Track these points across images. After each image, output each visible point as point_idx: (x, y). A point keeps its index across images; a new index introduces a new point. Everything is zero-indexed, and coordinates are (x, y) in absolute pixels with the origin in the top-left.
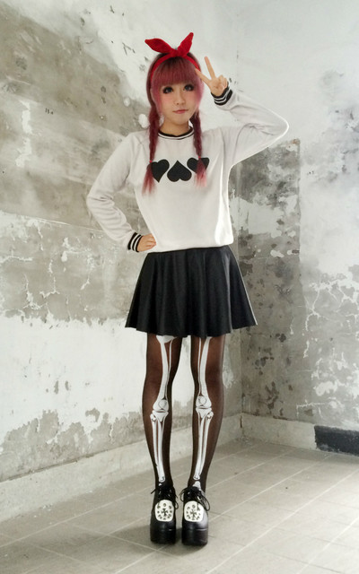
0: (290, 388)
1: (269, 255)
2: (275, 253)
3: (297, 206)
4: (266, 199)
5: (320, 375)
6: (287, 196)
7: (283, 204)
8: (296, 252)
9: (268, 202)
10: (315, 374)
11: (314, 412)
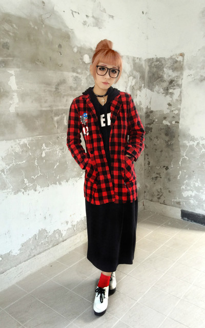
0: (169, 192)
1: (162, 123)
2: (165, 122)
3: (180, 96)
4: (162, 90)
5: (186, 187)
6: (174, 89)
7: (172, 94)
8: (177, 122)
9: (163, 92)
10: (183, 187)
11: (181, 203)
